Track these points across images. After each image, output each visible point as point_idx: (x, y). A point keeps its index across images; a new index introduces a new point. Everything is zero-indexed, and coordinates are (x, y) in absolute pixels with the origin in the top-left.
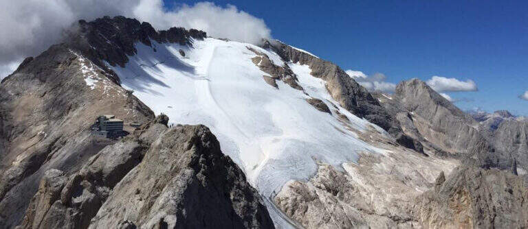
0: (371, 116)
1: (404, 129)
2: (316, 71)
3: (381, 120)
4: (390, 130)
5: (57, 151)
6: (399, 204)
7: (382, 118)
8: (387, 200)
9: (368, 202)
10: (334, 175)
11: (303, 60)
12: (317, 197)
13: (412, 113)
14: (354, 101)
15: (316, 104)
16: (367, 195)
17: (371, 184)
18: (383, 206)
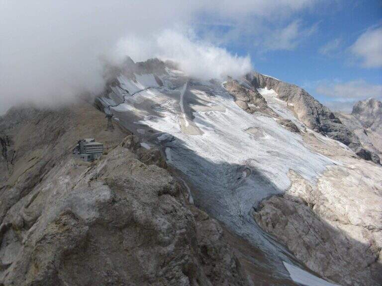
0: (334, 133)
1: (362, 143)
2: (282, 94)
3: (343, 136)
4: (351, 145)
5: (47, 173)
6: (373, 214)
7: (343, 134)
8: (361, 210)
9: (343, 213)
10: (310, 189)
11: (270, 85)
12: (296, 211)
13: (368, 129)
14: (318, 120)
15: (286, 123)
16: (342, 206)
17: (345, 196)
18: (358, 216)
